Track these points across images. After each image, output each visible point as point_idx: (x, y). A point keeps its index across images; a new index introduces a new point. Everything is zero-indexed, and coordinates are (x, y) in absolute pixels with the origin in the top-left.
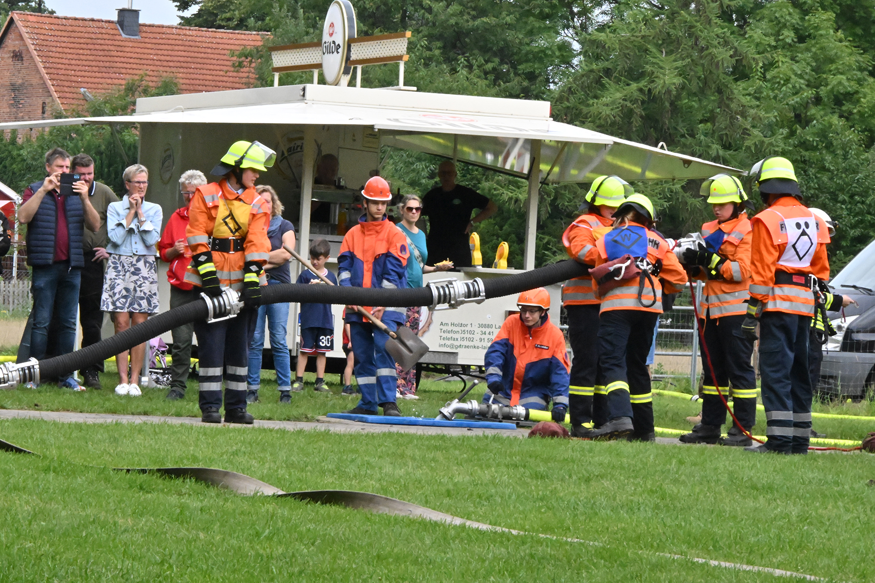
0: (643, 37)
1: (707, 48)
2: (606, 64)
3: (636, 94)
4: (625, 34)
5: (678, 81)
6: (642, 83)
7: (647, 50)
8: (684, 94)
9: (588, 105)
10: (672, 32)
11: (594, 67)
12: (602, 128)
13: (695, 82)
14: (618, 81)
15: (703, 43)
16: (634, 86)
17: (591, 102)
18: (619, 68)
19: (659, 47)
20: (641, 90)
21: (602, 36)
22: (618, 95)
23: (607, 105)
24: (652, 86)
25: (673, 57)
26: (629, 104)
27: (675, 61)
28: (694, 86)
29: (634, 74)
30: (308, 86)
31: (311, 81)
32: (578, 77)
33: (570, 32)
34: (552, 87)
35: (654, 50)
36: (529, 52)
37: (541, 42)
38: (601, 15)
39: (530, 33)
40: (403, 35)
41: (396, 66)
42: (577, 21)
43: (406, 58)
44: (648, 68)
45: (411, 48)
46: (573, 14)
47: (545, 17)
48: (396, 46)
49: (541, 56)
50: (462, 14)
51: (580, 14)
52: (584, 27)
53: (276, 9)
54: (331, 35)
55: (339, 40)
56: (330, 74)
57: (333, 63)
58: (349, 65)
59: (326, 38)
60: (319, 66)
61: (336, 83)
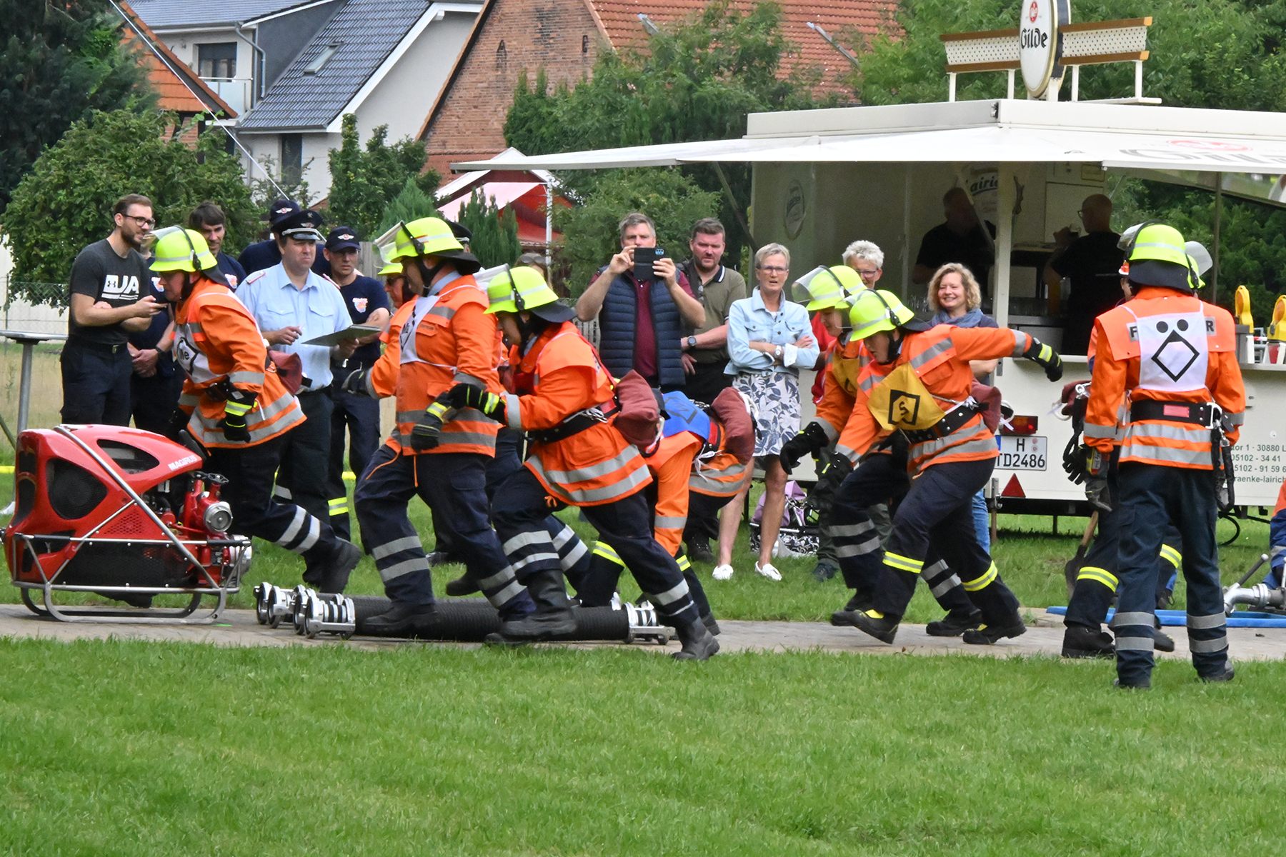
30: (1002, 101)
31: (1004, 95)
40: (1140, 23)
41: (1132, 66)
43: (1145, 55)
45: (1151, 41)
48: (1130, 38)
54: (1033, 19)
55: (1045, 27)
56: (1032, 80)
57: (1036, 62)
58: (1060, 64)
59: (1025, 23)
60: (1016, 64)
61: (1042, 95)
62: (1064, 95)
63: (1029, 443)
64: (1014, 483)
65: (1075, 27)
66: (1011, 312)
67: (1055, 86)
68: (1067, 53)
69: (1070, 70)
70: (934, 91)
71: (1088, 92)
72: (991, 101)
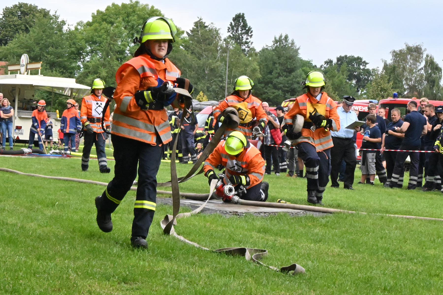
0: (98, 64)
1: (113, 67)
2: (89, 70)
4: (93, 63)
5: (106, 74)
7: (98, 67)
8: (107, 78)
10: (104, 63)
11: (86, 71)
13: (110, 74)
14: (92, 74)
15: (112, 65)
17: (85, 79)
18: (92, 71)
19: (102, 66)
21: (88, 64)
22: (92, 78)
25: (104, 69)
28: (110, 76)
30: (17, 75)
31: (18, 74)
32: (82, 73)
33: (80, 63)
34: (76, 75)
35: (100, 67)
36: (70, 67)
37: (73, 65)
38: (88, 59)
39: (71, 63)
40: (40, 63)
41: (39, 70)
42: (82, 60)
43: (41, 68)
44: (99, 71)
45: (42, 66)
46: (81, 58)
47: (74, 59)
48: (38, 65)
49: (73, 68)
50: (54, 58)
51: (83, 58)
52: (83, 61)
53: (9, 56)
54: (23, 62)
55: (24, 64)
56: (22, 72)
57: (23, 69)
58: (27, 69)
59: (21, 63)
60: (20, 70)
61: (24, 74)
62: (28, 74)
63: (20, 130)
64: (18, 137)
65: (29, 64)
66: (18, 110)
67: (26, 73)
68: (28, 68)
69: (28, 71)
70: (6, 73)
71: (31, 74)
72: (15, 75)
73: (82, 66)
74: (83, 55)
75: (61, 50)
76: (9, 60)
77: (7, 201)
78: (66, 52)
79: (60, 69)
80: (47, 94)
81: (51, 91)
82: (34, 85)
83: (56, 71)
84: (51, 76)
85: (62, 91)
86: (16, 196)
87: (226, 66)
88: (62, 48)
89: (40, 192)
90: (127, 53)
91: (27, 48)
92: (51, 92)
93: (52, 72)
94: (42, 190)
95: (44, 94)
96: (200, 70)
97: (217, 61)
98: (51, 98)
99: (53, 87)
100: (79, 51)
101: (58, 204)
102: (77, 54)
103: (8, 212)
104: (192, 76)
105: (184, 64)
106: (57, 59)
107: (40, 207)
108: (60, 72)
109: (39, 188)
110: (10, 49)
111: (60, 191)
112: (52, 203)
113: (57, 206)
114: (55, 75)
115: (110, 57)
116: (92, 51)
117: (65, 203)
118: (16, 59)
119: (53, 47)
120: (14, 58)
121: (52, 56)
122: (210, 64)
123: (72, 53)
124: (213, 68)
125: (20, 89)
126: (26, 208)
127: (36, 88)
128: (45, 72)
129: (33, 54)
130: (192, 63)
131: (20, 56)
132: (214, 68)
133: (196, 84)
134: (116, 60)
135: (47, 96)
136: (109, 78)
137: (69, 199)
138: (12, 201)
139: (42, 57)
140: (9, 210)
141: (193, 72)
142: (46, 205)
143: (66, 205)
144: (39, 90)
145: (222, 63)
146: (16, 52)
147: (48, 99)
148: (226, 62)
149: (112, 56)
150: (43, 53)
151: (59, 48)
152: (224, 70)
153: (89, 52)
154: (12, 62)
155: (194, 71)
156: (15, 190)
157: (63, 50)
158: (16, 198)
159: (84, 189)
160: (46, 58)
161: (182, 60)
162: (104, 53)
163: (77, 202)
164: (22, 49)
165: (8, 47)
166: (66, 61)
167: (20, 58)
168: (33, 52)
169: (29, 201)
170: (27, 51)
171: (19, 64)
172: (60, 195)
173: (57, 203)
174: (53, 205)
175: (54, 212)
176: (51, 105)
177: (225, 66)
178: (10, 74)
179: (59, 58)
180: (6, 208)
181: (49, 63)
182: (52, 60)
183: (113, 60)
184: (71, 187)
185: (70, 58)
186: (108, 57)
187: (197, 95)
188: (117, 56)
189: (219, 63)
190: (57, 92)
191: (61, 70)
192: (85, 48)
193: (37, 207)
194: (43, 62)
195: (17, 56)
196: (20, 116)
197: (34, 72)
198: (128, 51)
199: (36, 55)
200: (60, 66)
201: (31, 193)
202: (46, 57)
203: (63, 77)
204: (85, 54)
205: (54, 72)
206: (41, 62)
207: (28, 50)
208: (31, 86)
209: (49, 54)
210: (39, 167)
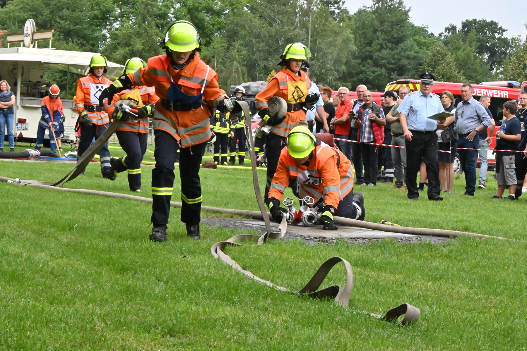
0: (130, 33)
1: (151, 36)
2: (118, 41)
3: (128, 51)
4: (124, 31)
5: (142, 47)
6: (130, 48)
7: (131, 37)
8: (144, 51)
9: (112, 55)
10: (140, 31)
11: (114, 42)
12: (117, 62)
13: (147, 46)
14: (122, 47)
15: (149, 35)
16: (127, 48)
18: (122, 43)
19: (135, 36)
20: (129, 50)
21: (117, 32)
22: (122, 51)
23: (118, 55)
24: (133, 48)
25: (140, 39)
26: (125, 54)
27: (141, 40)
28: (147, 49)
29: (127, 45)
30: (19, 48)
31: (20, 46)
32: (109, 46)
33: (106, 31)
34: (100, 48)
35: (134, 37)
36: (92, 37)
37: (97, 34)
38: (116, 25)
39: (93, 31)
40: (51, 31)
41: (49, 41)
42: (108, 27)
43: (52, 39)
44: (132, 43)
45: (53, 35)
46: (107, 25)
47: (98, 26)
48: (48, 35)
49: (97, 39)
50: (70, 24)
51: (109, 25)
52: (111, 29)
53: (8, 22)
54: (27, 31)
55: (30, 33)
56: (26, 44)
57: (27, 40)
58: (33, 41)
59: (25, 32)
60: (23, 41)
61: (29, 47)
62: (34, 47)
63: (24, 125)
64: (21, 134)
65: (36, 32)
66: (21, 96)
68: (34, 38)
69: (35, 42)
70: (5, 46)
71: (39, 47)
72: (17, 48)
73: (108, 35)
74: (110, 20)
75: (79, 13)
76: (9, 28)
77: (8, 222)
78: (87, 16)
79: (78, 40)
80: (61, 75)
81: (66, 70)
82: (42, 62)
83: (73, 42)
84: (66, 50)
85: (82, 70)
86: (19, 216)
87: (308, 35)
88: (81, 11)
89: (52, 210)
90: (170, 17)
91: (33, 11)
92: (67, 72)
93: (67, 43)
94: (55, 206)
95: (56, 74)
96: (272, 40)
97: (295, 28)
98: (66, 80)
99: (68, 65)
100: (104, 15)
101: (77, 227)
102: (101, 19)
103: (9, 237)
104: (260, 48)
105: (249, 33)
106: (74, 26)
107: (53, 230)
108: (78, 44)
109: (51, 203)
110: (10, 13)
111: (80, 209)
112: (69, 225)
113: (76, 229)
114: (72, 48)
115: (147, 22)
116: (122, 15)
117: (88, 225)
118: (18, 26)
119: (68, 10)
120: (15, 25)
121: (68, 22)
122: (285, 32)
123: (95, 17)
124: (289, 37)
125: (23, 68)
126: (34, 232)
127: (46, 66)
128: (57, 43)
129: (41, 18)
130: (261, 31)
131: (23, 22)
132: (291, 37)
133: (266, 59)
134: (155, 27)
135: (61, 78)
136: (146, 51)
137: (93, 220)
138: (14, 222)
139: (53, 23)
140: (10, 235)
141: (261, 43)
142: (61, 228)
143: (89, 227)
144: (49, 69)
145: (302, 31)
146: (18, 16)
147: (62, 81)
148: (307, 29)
149: (150, 21)
150: (55, 17)
151: (77, 10)
152: (306, 40)
153: (119, 17)
154: (12, 30)
155: (263, 42)
156: (18, 208)
157: (83, 14)
158: (19, 218)
159: (113, 206)
160: (59, 25)
161: (247, 27)
162: (139, 18)
163: (103, 223)
164: (26, 12)
165: (7, 9)
166: (86, 29)
167: (24, 25)
168: (41, 17)
169: (37, 222)
170: (33, 15)
171: (22, 33)
172: (80, 214)
173: (76, 225)
174: (71, 228)
175: (72, 238)
176: (66, 90)
177: (306, 34)
178: (10, 47)
179: (77, 24)
180: (6, 232)
181: (63, 32)
182: (67, 27)
183: (152, 27)
184: (95, 202)
185: (92, 24)
186: (144, 22)
187: (268, 75)
188: (158, 21)
189: (297, 31)
190: (74, 71)
191: (79, 42)
192: (113, 11)
193: (48, 231)
194: (55, 30)
195: (18, 22)
196: (23, 105)
197: (42, 43)
198: (172, 14)
199: (45, 21)
200: (78, 36)
201: (39, 211)
202: (59, 23)
203: (82, 51)
204: (113, 19)
205: (71, 44)
206: (53, 31)
207: (34, 13)
208: (39, 63)
209: (63, 19)
210: (50, 175)
